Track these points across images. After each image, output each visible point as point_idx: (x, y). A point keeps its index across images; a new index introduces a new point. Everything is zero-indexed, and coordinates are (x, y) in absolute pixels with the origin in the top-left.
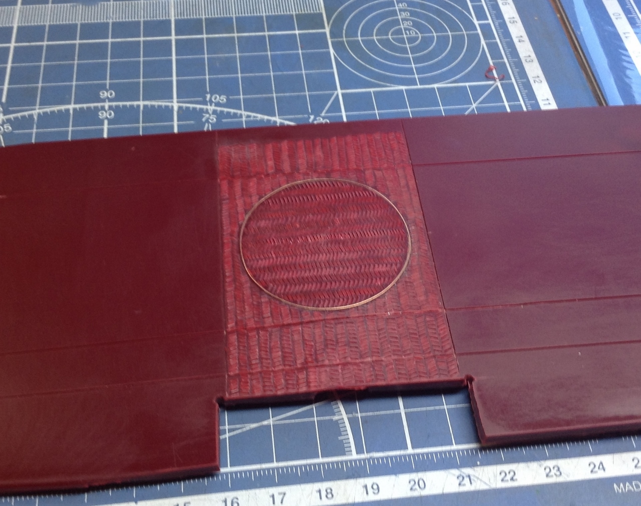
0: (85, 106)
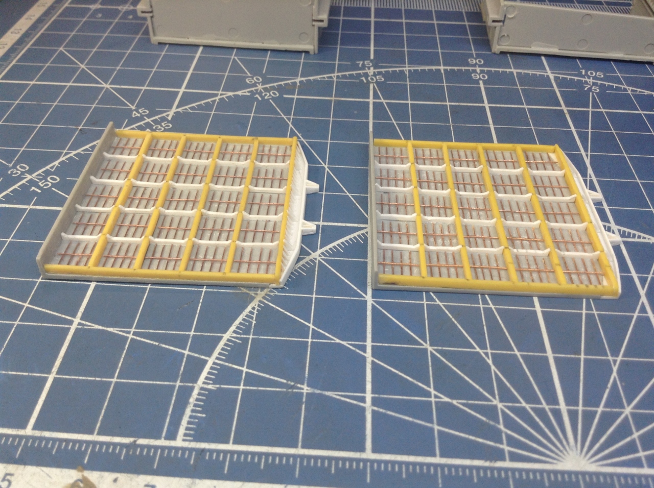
0: (456, 68)
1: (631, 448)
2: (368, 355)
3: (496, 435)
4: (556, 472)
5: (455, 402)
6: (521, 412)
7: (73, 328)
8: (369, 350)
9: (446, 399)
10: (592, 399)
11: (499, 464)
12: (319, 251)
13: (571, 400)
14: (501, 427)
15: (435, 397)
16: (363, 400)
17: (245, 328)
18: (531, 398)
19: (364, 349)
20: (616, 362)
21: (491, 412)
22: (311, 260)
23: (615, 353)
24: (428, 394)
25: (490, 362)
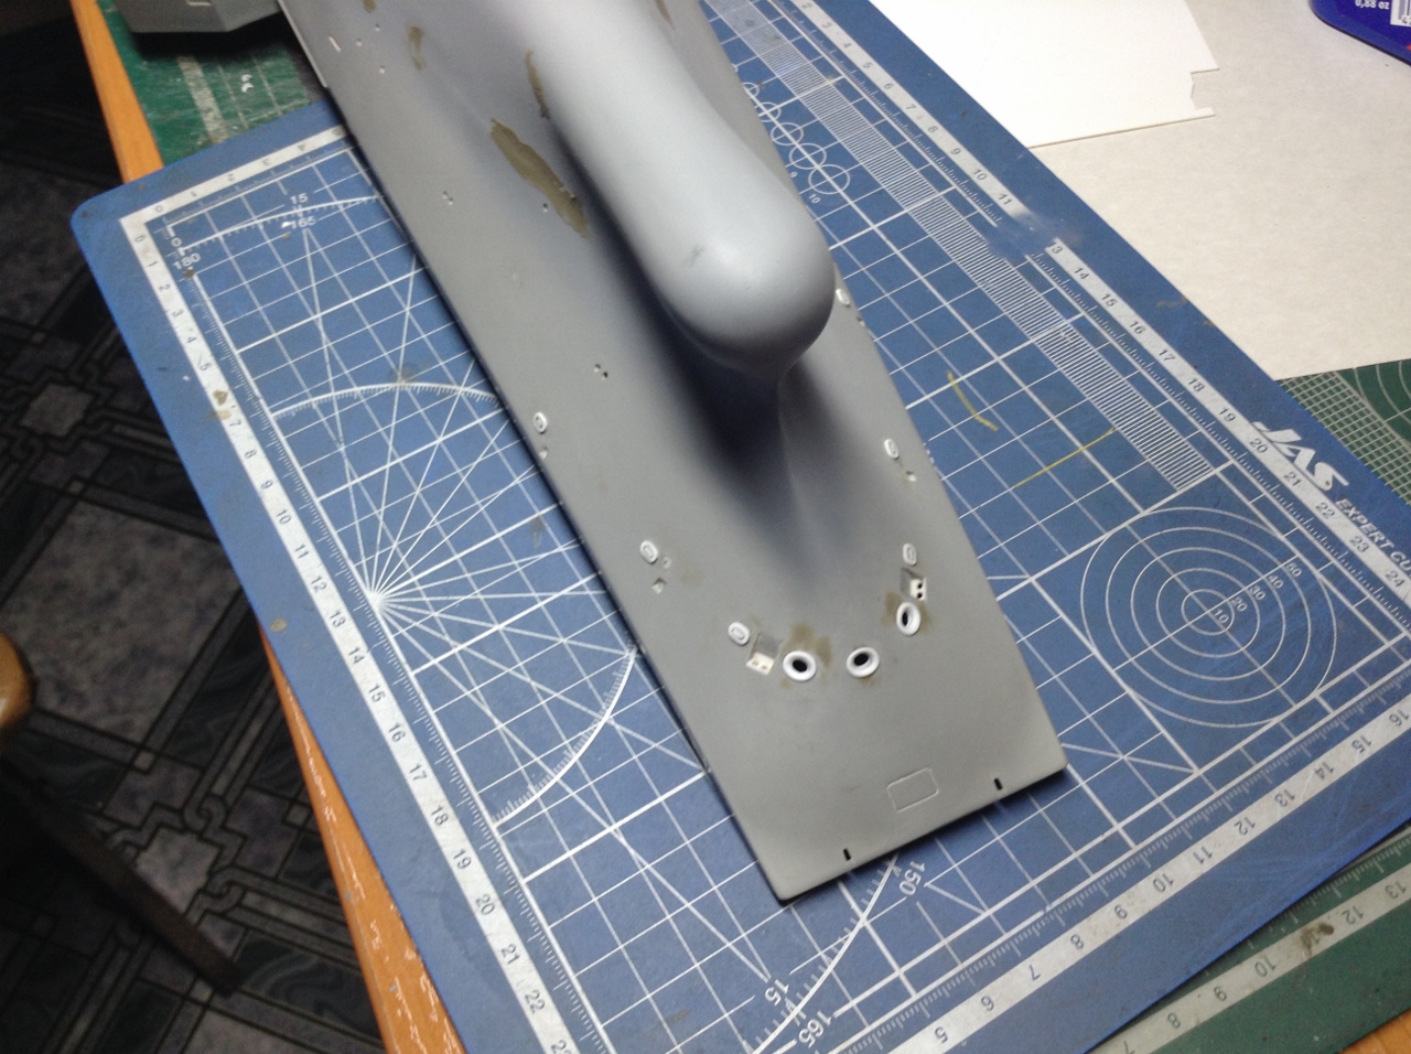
1: (404, 624)
2: (389, 465)
3: (370, 551)
4: (360, 591)
5: (382, 523)
6: (396, 558)
7: (313, 318)
8: (394, 463)
9: (381, 518)
10: (429, 592)
11: (350, 563)
12: (468, 389)
13: (422, 581)
14: (378, 554)
15: (379, 513)
16: (353, 479)
17: (366, 394)
18: (411, 560)
19: (393, 458)
20: (477, 594)
21: (386, 542)
22: (454, 391)
23: (483, 593)
24: (379, 507)
25: (428, 527)
